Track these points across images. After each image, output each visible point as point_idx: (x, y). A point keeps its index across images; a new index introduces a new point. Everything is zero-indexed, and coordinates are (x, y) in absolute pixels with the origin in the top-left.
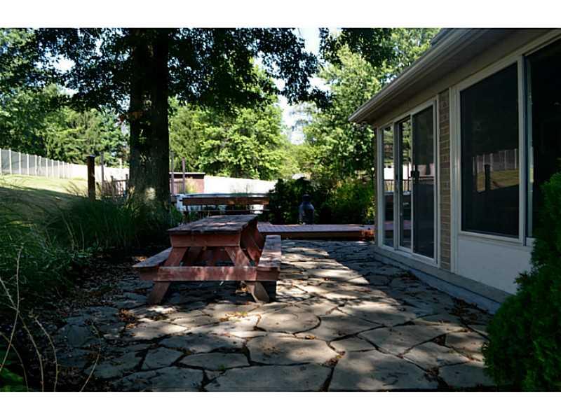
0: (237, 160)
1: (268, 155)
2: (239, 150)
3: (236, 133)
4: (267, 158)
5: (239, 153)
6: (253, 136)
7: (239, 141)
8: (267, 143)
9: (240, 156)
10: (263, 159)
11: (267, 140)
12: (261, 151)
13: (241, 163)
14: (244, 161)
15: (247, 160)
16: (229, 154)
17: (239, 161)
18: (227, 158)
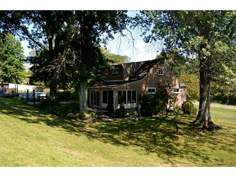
0: (7, 75)
1: (20, 74)
2: (8, 71)
3: (7, 64)
5: (8, 72)
6: (14, 66)
8: (19, 69)
9: (8, 73)
10: (18, 75)
11: (19, 67)
12: (17, 71)
13: (9, 76)
14: (10, 76)
15: (12, 75)
16: (3, 72)
17: (8, 76)
18: (3, 74)
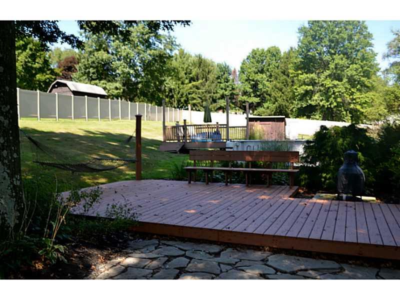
0: (328, 104)
1: (359, 98)
2: (330, 94)
3: (328, 78)
4: (358, 100)
5: (330, 97)
6: (345, 80)
7: (331, 85)
9: (331, 99)
10: (354, 102)
11: (359, 84)
12: (352, 94)
13: (332, 106)
14: (335, 104)
15: (338, 103)
16: (321, 98)
17: (330, 104)
18: (318, 101)
